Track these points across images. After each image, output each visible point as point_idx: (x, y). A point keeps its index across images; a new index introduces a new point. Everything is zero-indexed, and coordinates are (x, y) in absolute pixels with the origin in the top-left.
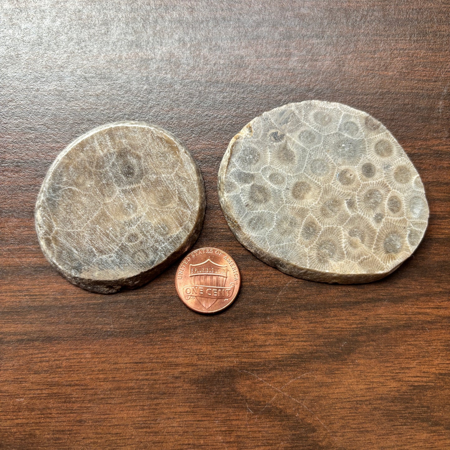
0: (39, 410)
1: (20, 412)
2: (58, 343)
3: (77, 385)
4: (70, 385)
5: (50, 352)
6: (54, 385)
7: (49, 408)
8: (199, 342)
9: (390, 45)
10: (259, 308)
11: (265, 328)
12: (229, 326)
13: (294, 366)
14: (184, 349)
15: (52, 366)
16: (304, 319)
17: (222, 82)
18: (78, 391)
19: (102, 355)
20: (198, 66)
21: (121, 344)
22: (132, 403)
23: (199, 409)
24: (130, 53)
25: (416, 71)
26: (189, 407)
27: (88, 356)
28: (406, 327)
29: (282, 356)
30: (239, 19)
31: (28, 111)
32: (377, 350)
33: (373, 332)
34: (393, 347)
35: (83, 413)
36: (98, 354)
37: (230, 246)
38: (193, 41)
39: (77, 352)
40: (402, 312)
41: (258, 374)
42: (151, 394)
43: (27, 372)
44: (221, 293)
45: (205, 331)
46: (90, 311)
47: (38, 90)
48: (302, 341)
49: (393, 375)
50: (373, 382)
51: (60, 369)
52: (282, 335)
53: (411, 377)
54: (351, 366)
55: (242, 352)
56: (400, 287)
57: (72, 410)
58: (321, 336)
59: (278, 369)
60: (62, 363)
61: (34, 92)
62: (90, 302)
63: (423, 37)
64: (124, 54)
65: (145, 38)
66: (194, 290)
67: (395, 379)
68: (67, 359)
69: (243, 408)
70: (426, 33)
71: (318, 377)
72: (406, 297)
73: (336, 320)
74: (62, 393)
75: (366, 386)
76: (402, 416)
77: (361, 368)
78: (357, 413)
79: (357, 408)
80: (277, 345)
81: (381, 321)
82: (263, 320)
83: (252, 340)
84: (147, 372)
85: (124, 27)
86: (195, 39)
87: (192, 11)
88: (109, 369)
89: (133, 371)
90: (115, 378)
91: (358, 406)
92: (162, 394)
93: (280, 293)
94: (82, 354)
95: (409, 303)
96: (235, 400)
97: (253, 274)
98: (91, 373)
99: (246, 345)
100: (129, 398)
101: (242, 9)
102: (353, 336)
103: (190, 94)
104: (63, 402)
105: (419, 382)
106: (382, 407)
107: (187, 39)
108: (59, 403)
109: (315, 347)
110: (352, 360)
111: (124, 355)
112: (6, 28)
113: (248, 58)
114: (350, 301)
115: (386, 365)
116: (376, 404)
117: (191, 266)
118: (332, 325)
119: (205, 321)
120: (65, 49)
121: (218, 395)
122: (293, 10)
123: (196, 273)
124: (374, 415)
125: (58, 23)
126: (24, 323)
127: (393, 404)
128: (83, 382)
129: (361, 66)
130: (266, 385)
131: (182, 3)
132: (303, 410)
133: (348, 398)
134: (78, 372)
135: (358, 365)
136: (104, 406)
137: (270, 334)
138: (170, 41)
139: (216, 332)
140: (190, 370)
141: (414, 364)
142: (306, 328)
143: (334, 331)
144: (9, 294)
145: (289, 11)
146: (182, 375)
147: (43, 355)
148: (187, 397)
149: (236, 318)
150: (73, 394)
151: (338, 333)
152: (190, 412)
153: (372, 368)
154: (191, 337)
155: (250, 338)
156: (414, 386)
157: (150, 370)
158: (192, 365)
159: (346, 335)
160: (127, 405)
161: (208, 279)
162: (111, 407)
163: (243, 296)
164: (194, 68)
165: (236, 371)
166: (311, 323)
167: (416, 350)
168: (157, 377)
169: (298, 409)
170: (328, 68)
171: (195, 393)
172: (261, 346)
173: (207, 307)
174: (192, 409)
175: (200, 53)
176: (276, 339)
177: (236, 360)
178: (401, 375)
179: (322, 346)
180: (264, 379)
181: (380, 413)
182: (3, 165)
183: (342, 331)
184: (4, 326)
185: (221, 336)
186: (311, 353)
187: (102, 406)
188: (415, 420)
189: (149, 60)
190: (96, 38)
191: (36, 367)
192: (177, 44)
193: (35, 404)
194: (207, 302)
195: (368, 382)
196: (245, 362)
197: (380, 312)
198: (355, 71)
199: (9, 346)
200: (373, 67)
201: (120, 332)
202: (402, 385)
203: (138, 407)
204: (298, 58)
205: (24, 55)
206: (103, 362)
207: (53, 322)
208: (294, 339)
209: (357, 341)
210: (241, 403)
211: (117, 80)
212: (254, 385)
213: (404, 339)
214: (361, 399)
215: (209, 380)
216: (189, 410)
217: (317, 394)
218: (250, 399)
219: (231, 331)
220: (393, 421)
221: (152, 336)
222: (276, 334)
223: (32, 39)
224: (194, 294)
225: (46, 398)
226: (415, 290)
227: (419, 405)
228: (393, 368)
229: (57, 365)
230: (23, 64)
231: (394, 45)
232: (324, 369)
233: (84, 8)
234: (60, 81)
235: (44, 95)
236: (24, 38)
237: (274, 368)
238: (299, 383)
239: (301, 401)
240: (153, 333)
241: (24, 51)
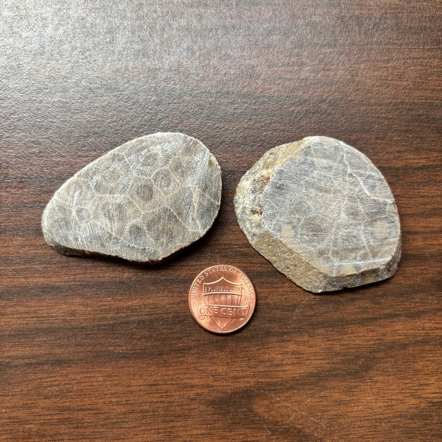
0: (50, 436)
1: (30, 438)
2: (69, 367)
3: (89, 409)
4: (82, 410)
5: (60, 376)
6: (65, 410)
7: (60, 434)
8: (214, 363)
9: (404, 54)
10: (275, 327)
11: (282, 347)
12: (245, 346)
13: (312, 384)
14: (199, 370)
15: (62, 390)
16: (321, 337)
17: (233, 93)
18: (90, 415)
19: (114, 378)
20: (208, 75)
21: (134, 366)
22: (146, 426)
23: (216, 431)
24: (136, 62)
25: (430, 80)
26: (206, 429)
27: (100, 379)
28: (424, 342)
29: (300, 375)
30: (249, 27)
31: (31, 124)
32: (395, 366)
33: (391, 348)
34: (411, 364)
35: (96, 438)
36: (110, 376)
37: (244, 263)
38: (201, 50)
39: (89, 376)
40: (420, 327)
41: (275, 393)
42: (166, 416)
43: (37, 397)
44: (236, 312)
45: (221, 352)
46: (101, 332)
47: (41, 102)
48: (319, 359)
49: (412, 391)
50: (392, 399)
51: (71, 394)
52: (299, 354)
53: (430, 393)
54: (369, 384)
55: (259, 372)
56: (417, 302)
57: (84, 435)
58: (339, 354)
59: (296, 388)
60: (73, 387)
61: (37, 104)
62: (101, 323)
63: (437, 45)
64: (131, 64)
65: (152, 47)
66: (208, 310)
67: (414, 395)
68: (78, 383)
69: (261, 428)
70: (440, 42)
71: (336, 396)
72: (423, 312)
73: (354, 336)
74: (73, 418)
75: (385, 404)
76: (421, 434)
77: (379, 385)
78: (376, 432)
79: (376, 427)
80: (294, 364)
81: (398, 337)
82: (280, 338)
83: (269, 359)
84: (161, 394)
85: (130, 35)
86: (205, 48)
87: (200, 19)
88: (122, 392)
89: (147, 393)
90: (128, 401)
91: (378, 424)
92: (178, 417)
93: (297, 311)
94: (93, 377)
95: (426, 318)
96: (253, 420)
97: (269, 292)
98: (104, 396)
99: (262, 365)
100: (144, 421)
101: (252, 16)
102: (371, 352)
103: (200, 105)
104: (74, 428)
105: (438, 398)
106: (401, 425)
107: (196, 48)
108: (71, 428)
109: (333, 365)
110: (370, 377)
111: (137, 377)
112: (5, 37)
113: (259, 67)
114: (368, 318)
115: (405, 381)
116: (395, 422)
117: (205, 285)
118: (350, 342)
119: (221, 341)
120: (69, 59)
121: (234, 416)
122: (304, 18)
123: (210, 292)
124: (393, 433)
125: (61, 31)
126: (32, 347)
127: (411, 421)
128: (95, 407)
129: (375, 76)
130: (284, 404)
131: (189, 10)
132: (322, 430)
133: (367, 416)
134: (90, 396)
135: (376, 382)
136: (117, 431)
137: (287, 353)
138: (178, 50)
139: (232, 352)
140: (206, 391)
141: (432, 380)
142: (323, 346)
143: (351, 348)
144: (15, 316)
145: (300, 19)
146: (197, 397)
147: (53, 379)
148: (203, 419)
149: (252, 337)
150: (85, 419)
151: (355, 350)
152: (206, 434)
153: (390, 385)
154: (206, 358)
155: (267, 357)
156: (433, 402)
157: (165, 393)
158: (208, 386)
159: (364, 352)
160: (142, 429)
161: (223, 298)
162: (125, 431)
163: (259, 314)
164: (203, 79)
165: (253, 392)
166: (328, 340)
167: (435, 366)
168: (172, 399)
169: (317, 428)
170: (341, 78)
171: (211, 415)
172: (278, 365)
173: (222, 327)
174: (208, 431)
175: (209, 62)
176: (293, 358)
177: (252, 381)
178: (419, 392)
179: (340, 363)
180: (282, 398)
181: (399, 431)
182: (6, 181)
183: (360, 348)
184: (11, 349)
185: (237, 356)
186: (329, 371)
187: (115, 430)
188: (434, 436)
189: (156, 69)
190: (101, 47)
191: (46, 392)
192: (185, 54)
193: (46, 430)
194: (222, 322)
195: (387, 399)
196: (262, 382)
197: (397, 328)
198: (368, 81)
199: (18, 370)
200: (386, 77)
201: (133, 354)
202: (421, 402)
203: (153, 431)
204: (310, 68)
205: (25, 65)
206: (116, 385)
207: (63, 345)
208: (312, 358)
209: (375, 358)
210: (258, 424)
211: (124, 91)
212: (271, 405)
213: (422, 355)
214: (380, 417)
215: (226, 401)
216: (205, 432)
217: (335, 413)
218: (268, 419)
219: (247, 351)
220: (412, 438)
221: (166, 358)
222: (293, 353)
223: (34, 49)
224: (208, 314)
225: (57, 423)
226: (433, 305)
227: (438, 422)
228: (411, 385)
229: (67, 389)
230: (25, 74)
231: (407, 54)
232: (343, 387)
233: (87, 15)
234: (64, 93)
235: (48, 107)
236: (26, 48)
237: (292, 388)
238: (317, 402)
239: (319, 420)
240: (167, 354)
241: (26, 61)
